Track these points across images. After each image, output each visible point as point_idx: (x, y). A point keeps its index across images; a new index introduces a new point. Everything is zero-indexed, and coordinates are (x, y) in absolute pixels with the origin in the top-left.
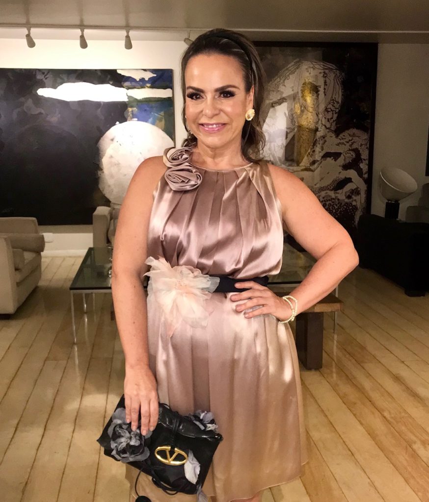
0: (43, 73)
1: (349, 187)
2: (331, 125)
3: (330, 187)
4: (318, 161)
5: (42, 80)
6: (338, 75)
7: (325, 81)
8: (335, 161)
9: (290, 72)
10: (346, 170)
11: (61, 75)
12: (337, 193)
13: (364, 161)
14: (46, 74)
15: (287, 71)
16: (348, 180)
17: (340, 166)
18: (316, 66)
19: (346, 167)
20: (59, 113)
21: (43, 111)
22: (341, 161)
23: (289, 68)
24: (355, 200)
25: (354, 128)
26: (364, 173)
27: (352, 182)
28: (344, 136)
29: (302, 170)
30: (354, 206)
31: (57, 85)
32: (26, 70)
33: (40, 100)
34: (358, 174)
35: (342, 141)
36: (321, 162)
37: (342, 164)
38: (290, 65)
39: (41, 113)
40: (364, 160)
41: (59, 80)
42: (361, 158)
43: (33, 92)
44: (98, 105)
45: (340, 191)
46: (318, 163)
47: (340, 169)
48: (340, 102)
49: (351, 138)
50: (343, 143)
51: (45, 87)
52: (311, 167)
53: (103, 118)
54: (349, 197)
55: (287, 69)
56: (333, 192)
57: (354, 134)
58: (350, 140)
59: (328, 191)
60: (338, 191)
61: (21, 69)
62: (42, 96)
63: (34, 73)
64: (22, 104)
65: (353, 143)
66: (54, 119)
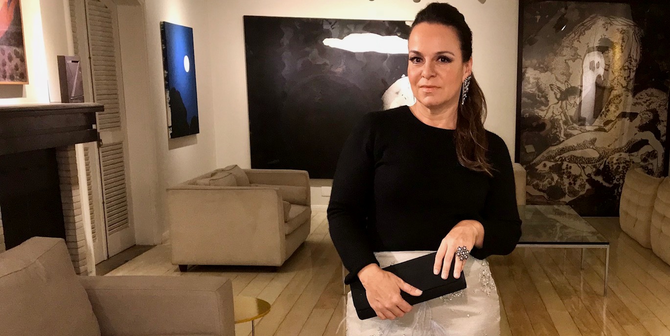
0: (330, 23)
1: (645, 150)
2: (628, 84)
3: (625, 149)
4: (612, 121)
5: (328, 30)
6: (637, 32)
7: (623, 37)
8: (631, 121)
9: (586, 27)
10: (643, 131)
11: (348, 26)
12: (632, 155)
13: (662, 123)
14: (333, 24)
15: (582, 27)
16: (645, 142)
17: (636, 127)
18: (613, 22)
19: (642, 128)
20: (344, 65)
21: (328, 62)
22: (637, 121)
23: (585, 23)
24: (652, 164)
25: (652, 88)
26: (662, 135)
27: (649, 144)
28: (641, 95)
29: (596, 130)
30: (650, 169)
31: (344, 35)
32: (312, 19)
33: (325, 50)
34: (655, 136)
35: (639, 101)
36: (616, 123)
37: (638, 125)
38: (586, 21)
39: (325, 64)
40: (663, 121)
41: (346, 31)
42: (659, 119)
43: (319, 41)
44: (384, 57)
45: (635, 154)
46: (612, 123)
47: (636, 130)
48: (638, 59)
49: (648, 98)
50: (640, 103)
51: (332, 38)
52: (604, 127)
53: (389, 70)
54: (645, 160)
55: (583, 25)
56: (628, 154)
57: (652, 93)
58: (647, 100)
59: (622, 153)
60: (632, 154)
61: (308, 19)
62: (328, 46)
63: (321, 23)
64: (307, 54)
65: (650, 104)
66: (339, 70)
